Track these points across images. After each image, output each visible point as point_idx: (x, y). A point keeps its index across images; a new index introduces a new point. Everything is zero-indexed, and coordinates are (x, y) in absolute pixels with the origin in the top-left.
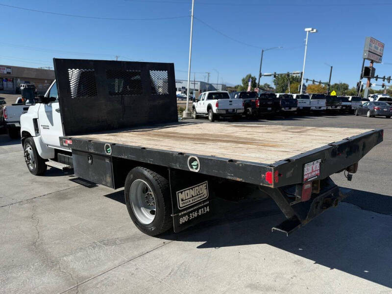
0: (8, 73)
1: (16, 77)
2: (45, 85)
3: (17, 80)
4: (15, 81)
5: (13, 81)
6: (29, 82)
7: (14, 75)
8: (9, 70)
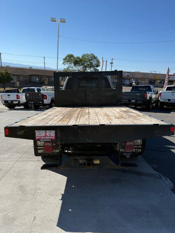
0: (128, 76)
1: (131, 78)
2: (146, 81)
3: (131, 79)
4: (130, 79)
5: (129, 80)
6: (137, 80)
7: (130, 76)
8: (128, 74)
